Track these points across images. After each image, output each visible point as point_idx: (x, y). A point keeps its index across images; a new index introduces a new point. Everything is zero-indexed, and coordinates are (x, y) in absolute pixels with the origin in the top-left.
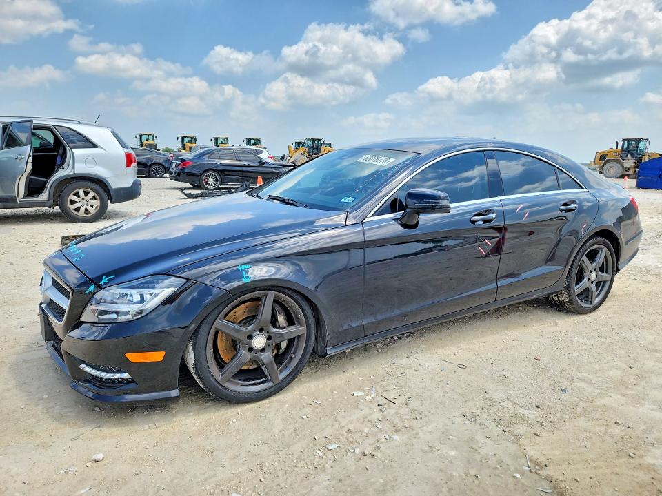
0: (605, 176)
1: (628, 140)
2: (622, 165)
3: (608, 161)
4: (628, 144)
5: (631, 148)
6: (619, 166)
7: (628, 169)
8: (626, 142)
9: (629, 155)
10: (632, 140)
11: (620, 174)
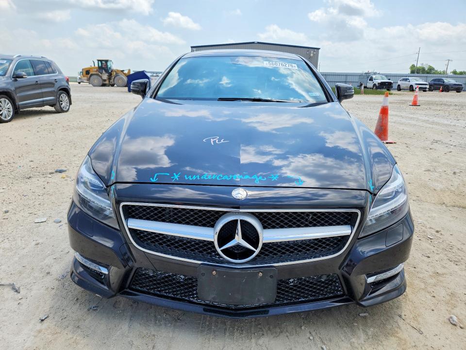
0: (92, 85)
1: (101, 61)
2: (101, 77)
3: (92, 75)
4: (102, 64)
5: (103, 66)
6: (99, 78)
7: (105, 80)
8: (100, 62)
9: (103, 71)
10: (103, 61)
11: (101, 84)
